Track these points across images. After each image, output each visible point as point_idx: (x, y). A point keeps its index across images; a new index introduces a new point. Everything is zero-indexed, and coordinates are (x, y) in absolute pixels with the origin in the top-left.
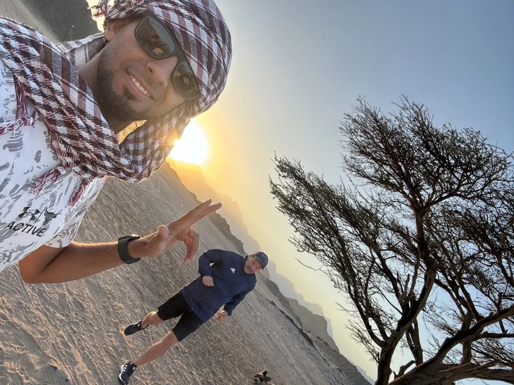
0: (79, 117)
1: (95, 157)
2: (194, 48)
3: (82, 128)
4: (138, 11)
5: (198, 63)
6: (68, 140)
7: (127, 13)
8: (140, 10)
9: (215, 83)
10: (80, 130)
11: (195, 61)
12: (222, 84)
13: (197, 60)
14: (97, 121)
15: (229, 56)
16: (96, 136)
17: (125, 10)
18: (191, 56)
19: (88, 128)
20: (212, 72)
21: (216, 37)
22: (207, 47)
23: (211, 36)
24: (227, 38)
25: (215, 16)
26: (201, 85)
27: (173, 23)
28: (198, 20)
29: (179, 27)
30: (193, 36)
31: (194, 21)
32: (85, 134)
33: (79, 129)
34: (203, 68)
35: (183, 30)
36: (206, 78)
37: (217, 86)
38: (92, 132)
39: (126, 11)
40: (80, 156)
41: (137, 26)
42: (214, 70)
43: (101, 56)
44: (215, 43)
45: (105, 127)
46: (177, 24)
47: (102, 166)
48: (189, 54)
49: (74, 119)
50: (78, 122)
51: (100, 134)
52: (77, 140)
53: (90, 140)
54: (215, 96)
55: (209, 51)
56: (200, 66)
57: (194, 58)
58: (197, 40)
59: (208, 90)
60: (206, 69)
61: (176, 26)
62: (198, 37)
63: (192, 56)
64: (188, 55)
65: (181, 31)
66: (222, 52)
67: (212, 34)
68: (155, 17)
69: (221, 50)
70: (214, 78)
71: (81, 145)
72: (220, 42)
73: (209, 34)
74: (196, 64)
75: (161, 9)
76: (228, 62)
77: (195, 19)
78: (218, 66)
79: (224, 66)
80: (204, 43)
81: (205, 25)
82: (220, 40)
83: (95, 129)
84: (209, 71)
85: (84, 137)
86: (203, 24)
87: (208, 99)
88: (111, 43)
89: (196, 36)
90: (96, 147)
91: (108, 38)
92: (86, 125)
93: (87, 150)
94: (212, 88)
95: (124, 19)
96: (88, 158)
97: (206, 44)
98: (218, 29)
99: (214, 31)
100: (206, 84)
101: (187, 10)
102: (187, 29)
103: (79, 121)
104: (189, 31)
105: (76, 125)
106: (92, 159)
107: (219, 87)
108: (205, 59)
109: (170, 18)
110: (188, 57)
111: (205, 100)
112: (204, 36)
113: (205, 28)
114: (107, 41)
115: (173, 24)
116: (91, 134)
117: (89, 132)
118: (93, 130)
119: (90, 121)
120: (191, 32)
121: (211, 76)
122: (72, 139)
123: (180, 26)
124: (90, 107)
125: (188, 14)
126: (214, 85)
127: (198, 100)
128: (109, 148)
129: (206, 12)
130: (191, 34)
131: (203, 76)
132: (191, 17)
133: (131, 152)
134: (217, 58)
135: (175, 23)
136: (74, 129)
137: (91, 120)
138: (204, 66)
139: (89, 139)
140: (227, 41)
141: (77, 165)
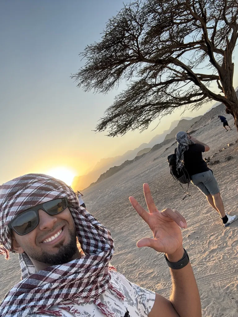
0: (68, 277)
1: (95, 273)
2: (35, 199)
3: (75, 277)
4: (8, 231)
5: (45, 197)
7: (9, 238)
8: (8, 229)
9: (59, 187)
10: (77, 278)
11: (43, 198)
12: (60, 183)
13: (43, 197)
14: (73, 266)
15: (44, 176)
17: (6, 239)
19: (76, 273)
20: (52, 188)
21: (30, 183)
22: (36, 190)
23: (29, 186)
24: (32, 176)
25: (18, 182)
26: (59, 196)
27: (17, 210)
28: (18, 193)
29: (21, 206)
30: (27, 198)
31: (18, 196)
32: (80, 276)
33: (76, 278)
34: (48, 194)
35: (23, 204)
36: (55, 193)
37: (61, 186)
38: (80, 270)
41: (17, 233)
43: (32, 257)
44: (34, 184)
45: (78, 262)
46: (19, 207)
47: (101, 269)
48: (38, 202)
49: (69, 280)
50: (71, 278)
51: (82, 266)
53: (84, 273)
54: (67, 188)
55: (38, 189)
56: (47, 196)
57: (41, 199)
59: (63, 192)
60: (49, 192)
61: (19, 208)
62: (29, 195)
63: (40, 200)
64: (39, 203)
65: (23, 205)
68: (13, 221)
69: (39, 181)
70: (56, 187)
72: (34, 181)
73: (28, 188)
75: (8, 216)
76: (47, 177)
77: (17, 195)
78: (49, 184)
79: (49, 180)
80: (33, 191)
81: (22, 189)
83: (78, 268)
84: (51, 190)
85: (81, 276)
86: (21, 191)
87: (68, 193)
88: (25, 251)
90: (89, 271)
91: (22, 251)
92: (74, 274)
93: (89, 277)
94: (62, 189)
95: (12, 240)
97: (34, 190)
98: (26, 181)
99: (27, 184)
100: (59, 193)
101: (11, 200)
102: (23, 202)
103: (71, 277)
104: (24, 200)
105: (73, 280)
108: (43, 192)
109: (14, 211)
111: (69, 195)
112: (29, 191)
116: (80, 272)
117: (79, 273)
118: (78, 270)
119: (72, 270)
121: (54, 189)
123: (20, 206)
124: (64, 268)
125: (13, 199)
127: (68, 200)
128: (92, 262)
129: (14, 187)
130: (26, 199)
131: (54, 194)
132: (15, 198)
133: (95, 249)
134: (44, 184)
135: (18, 208)
138: (48, 193)
139: (83, 274)
140: (34, 176)
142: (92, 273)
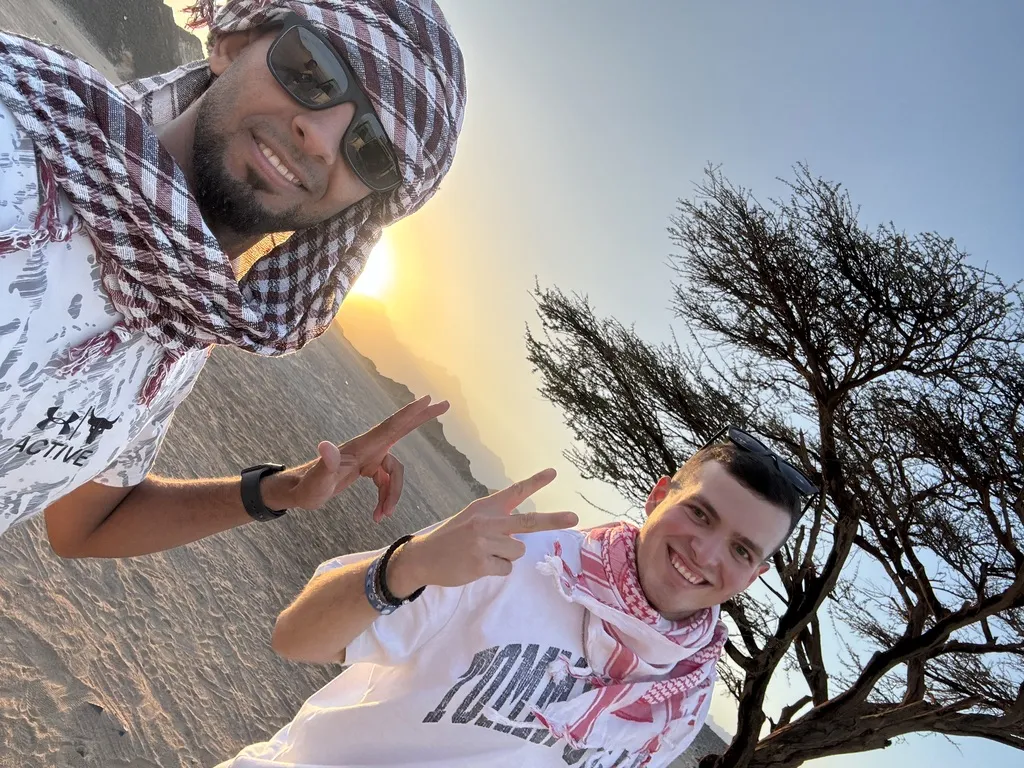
0: (159, 226)
1: (191, 306)
2: (387, 85)
3: (163, 248)
4: (274, 16)
5: (395, 115)
6: (136, 274)
7: (252, 20)
8: (279, 13)
9: (431, 156)
10: (161, 253)
11: (391, 112)
12: (446, 157)
13: (393, 110)
14: (194, 234)
15: (460, 101)
16: (191, 264)
17: (249, 13)
18: (382, 101)
19: (176, 247)
20: (425, 134)
21: (433, 62)
22: (414, 83)
23: (422, 60)
24: (454, 65)
25: (430, 20)
26: (404, 161)
27: (344, 35)
28: (395, 27)
29: (356, 43)
30: (386, 60)
31: (387, 30)
32: (170, 261)
33: (159, 250)
34: (406, 125)
35: (365, 48)
36: (412, 144)
37: (435, 162)
38: (185, 257)
39: (251, 16)
40: (160, 306)
41: (272, 47)
42: (429, 129)
43: (204, 105)
44: (432, 74)
45: (209, 246)
46: (352, 38)
47: (205, 324)
48: (378, 98)
49: (149, 230)
50: (156, 236)
51: (200, 261)
52: (155, 274)
53: (181, 273)
54: (433, 181)
55: (418, 91)
56: (401, 122)
57: (387, 105)
58: (392, 69)
59: (418, 171)
60: (413, 128)
61: (349, 40)
62: (396, 64)
63: (384, 103)
64: (375, 99)
65: (361, 50)
66: (445, 92)
67: (424, 57)
68: (309, 25)
69: (444, 89)
70: (430, 146)
71: (162, 283)
72: (440, 72)
73: (418, 56)
74: (392, 118)
75: (319, 9)
76: (458, 113)
77: (389, 27)
78: (438, 121)
79: (450, 122)
80: (409, 74)
81: (411, 38)
82: (441, 68)
83: (191, 251)
84: (420, 129)
85: (169, 266)
86: (406, 37)
87: (418, 189)
88: (222, 78)
89: (392, 60)
90: (192, 286)
91: (216, 69)
92: (172, 242)
93: (173, 292)
94: (426, 165)
95: (247, 32)
96: (176, 309)
97: (412, 77)
98: (436, 46)
99: (429, 50)
100: (414, 158)
101: (372, 8)
102: (373, 48)
103: (159, 235)
104: (377, 51)
105: (154, 242)
106: (184, 311)
107: (440, 164)
108: (410, 108)
109: (338, 26)
110: (374, 103)
111: (411, 190)
112: (408, 61)
113: (409, 43)
114: (214, 76)
115: (345, 38)
116: (182, 260)
117: (178, 257)
118: (186, 252)
119: (180, 234)
120: (381, 53)
121: (423, 142)
122: (145, 271)
123: (358, 40)
124: (181, 206)
125: (375, 17)
126: (429, 159)
127: (397, 192)
128: (218, 289)
129: (412, 10)
130: (381, 57)
131: (407, 143)
132: (380, 22)
134: (434, 106)
135: (349, 36)
136: (148, 250)
137: (182, 231)
138: (408, 123)
139: (178, 270)
140: (456, 71)
141: (155, 323)
142: (189, 297)
